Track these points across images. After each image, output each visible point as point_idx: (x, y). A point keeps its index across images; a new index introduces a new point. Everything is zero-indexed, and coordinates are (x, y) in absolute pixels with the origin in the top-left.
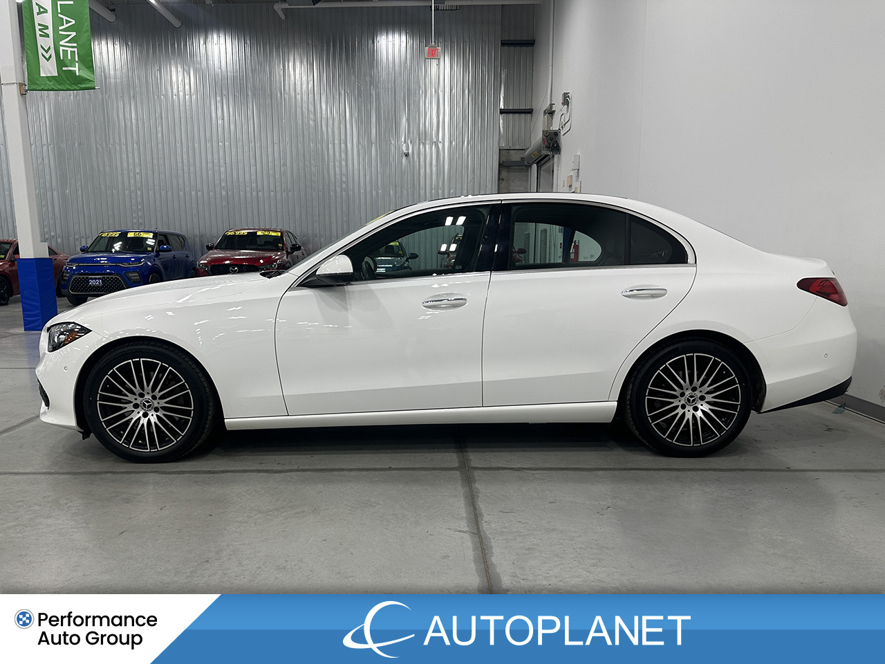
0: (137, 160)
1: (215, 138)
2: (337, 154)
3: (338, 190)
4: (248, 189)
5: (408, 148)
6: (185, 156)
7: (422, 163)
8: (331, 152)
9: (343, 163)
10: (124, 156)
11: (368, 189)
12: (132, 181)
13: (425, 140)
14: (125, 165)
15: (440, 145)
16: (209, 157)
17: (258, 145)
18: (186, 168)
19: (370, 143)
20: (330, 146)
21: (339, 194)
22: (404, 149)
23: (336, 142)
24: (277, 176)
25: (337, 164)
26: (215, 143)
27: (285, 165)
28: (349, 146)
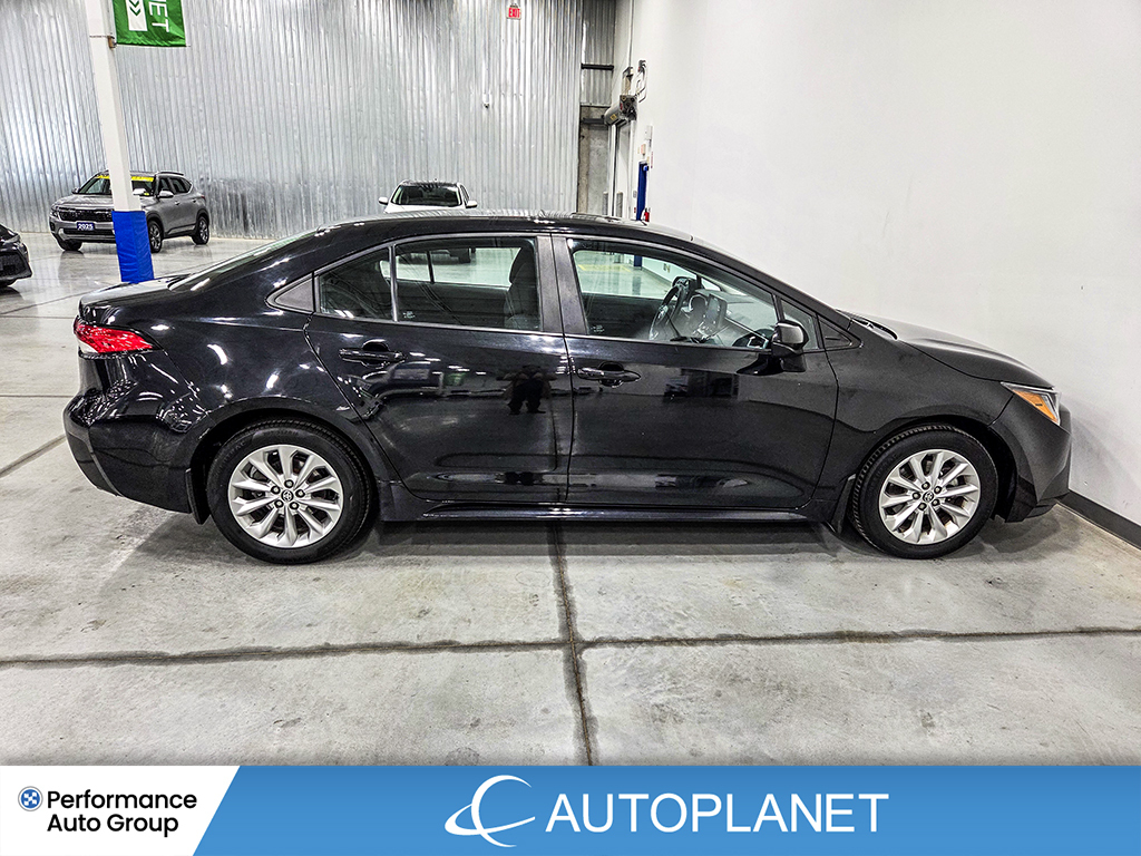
0: (199, 96)
1: (285, 77)
2: (415, 101)
3: (417, 138)
4: (322, 134)
5: (488, 100)
6: (253, 95)
7: (502, 116)
8: (409, 99)
9: (422, 111)
10: (185, 91)
11: (448, 140)
12: (195, 118)
13: (506, 91)
15: (521, 98)
16: (280, 98)
17: (332, 87)
19: (449, 92)
20: (408, 92)
21: (417, 144)
22: (484, 99)
24: (353, 122)
25: (415, 112)
26: (285, 83)
27: (360, 110)
28: (428, 93)
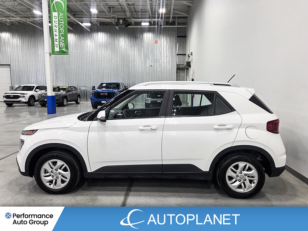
0: (77, 67)
1: (99, 61)
4: (108, 75)
7: (156, 68)
8: (131, 65)
9: (134, 68)
10: (74, 66)
11: (141, 75)
12: (76, 72)
13: (156, 62)
14: (74, 68)
16: (97, 66)
17: (111, 63)
18: (91, 69)
19: (141, 62)
21: (133, 76)
22: (151, 64)
23: (132, 62)
24: (116, 71)
25: (132, 68)
26: (99, 62)
27: (118, 68)
28: (136, 63)
